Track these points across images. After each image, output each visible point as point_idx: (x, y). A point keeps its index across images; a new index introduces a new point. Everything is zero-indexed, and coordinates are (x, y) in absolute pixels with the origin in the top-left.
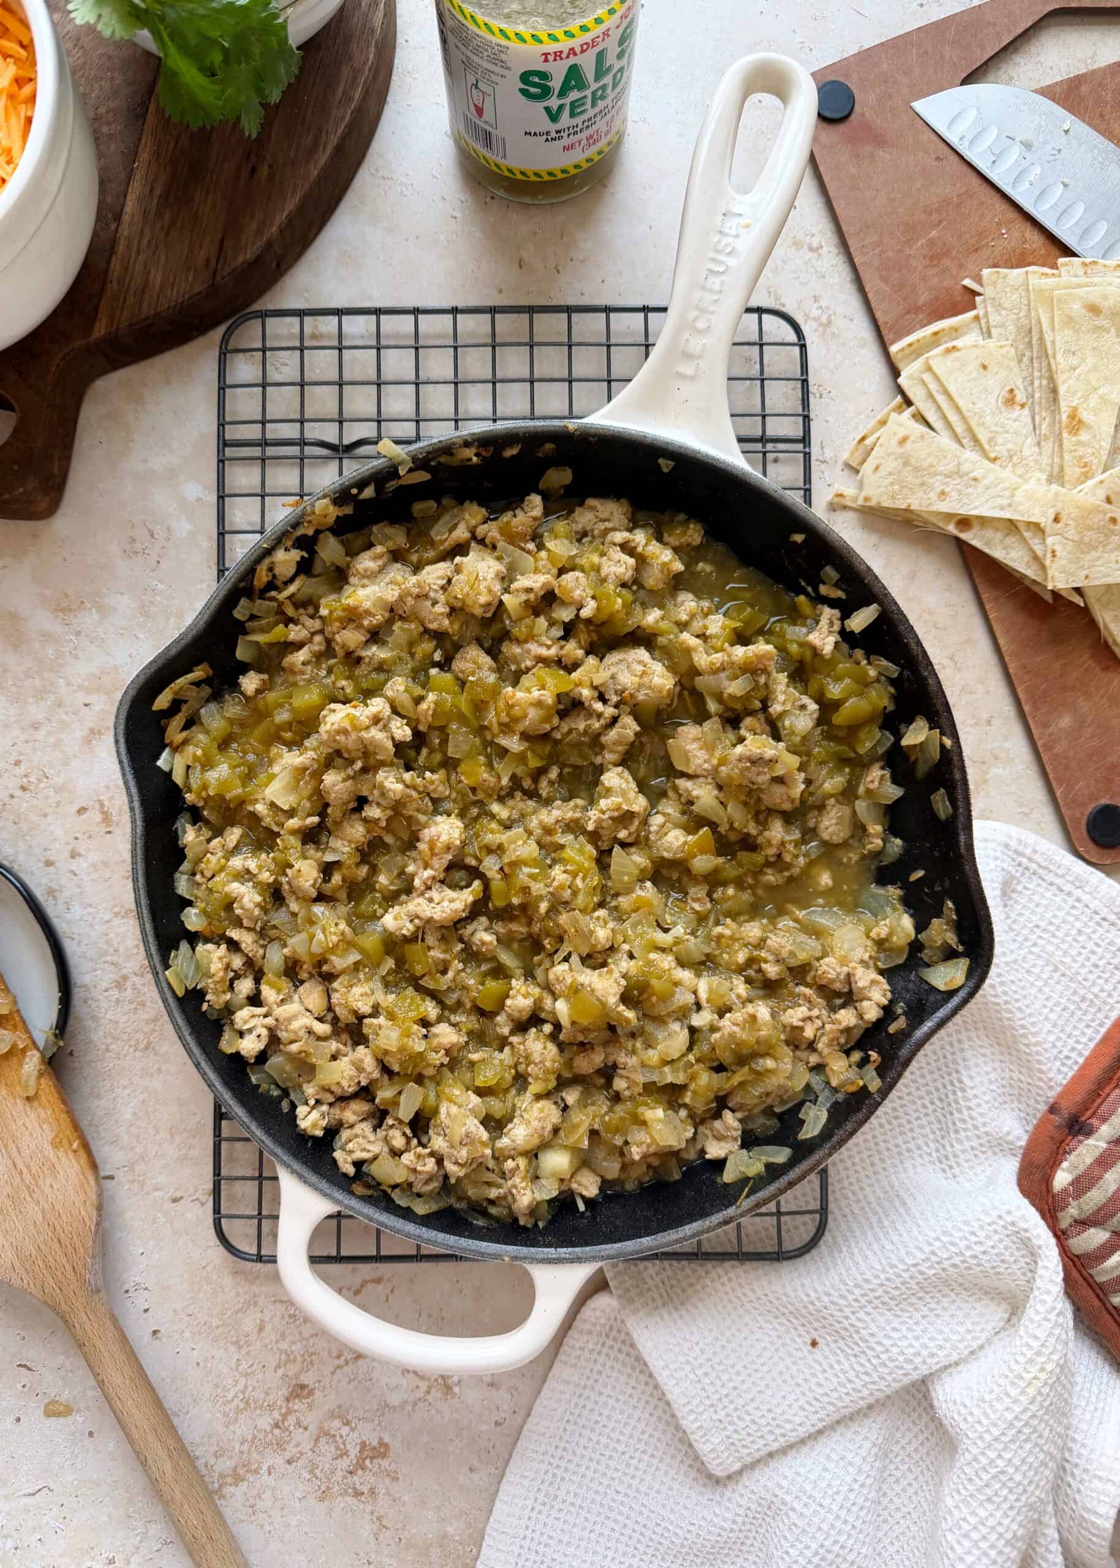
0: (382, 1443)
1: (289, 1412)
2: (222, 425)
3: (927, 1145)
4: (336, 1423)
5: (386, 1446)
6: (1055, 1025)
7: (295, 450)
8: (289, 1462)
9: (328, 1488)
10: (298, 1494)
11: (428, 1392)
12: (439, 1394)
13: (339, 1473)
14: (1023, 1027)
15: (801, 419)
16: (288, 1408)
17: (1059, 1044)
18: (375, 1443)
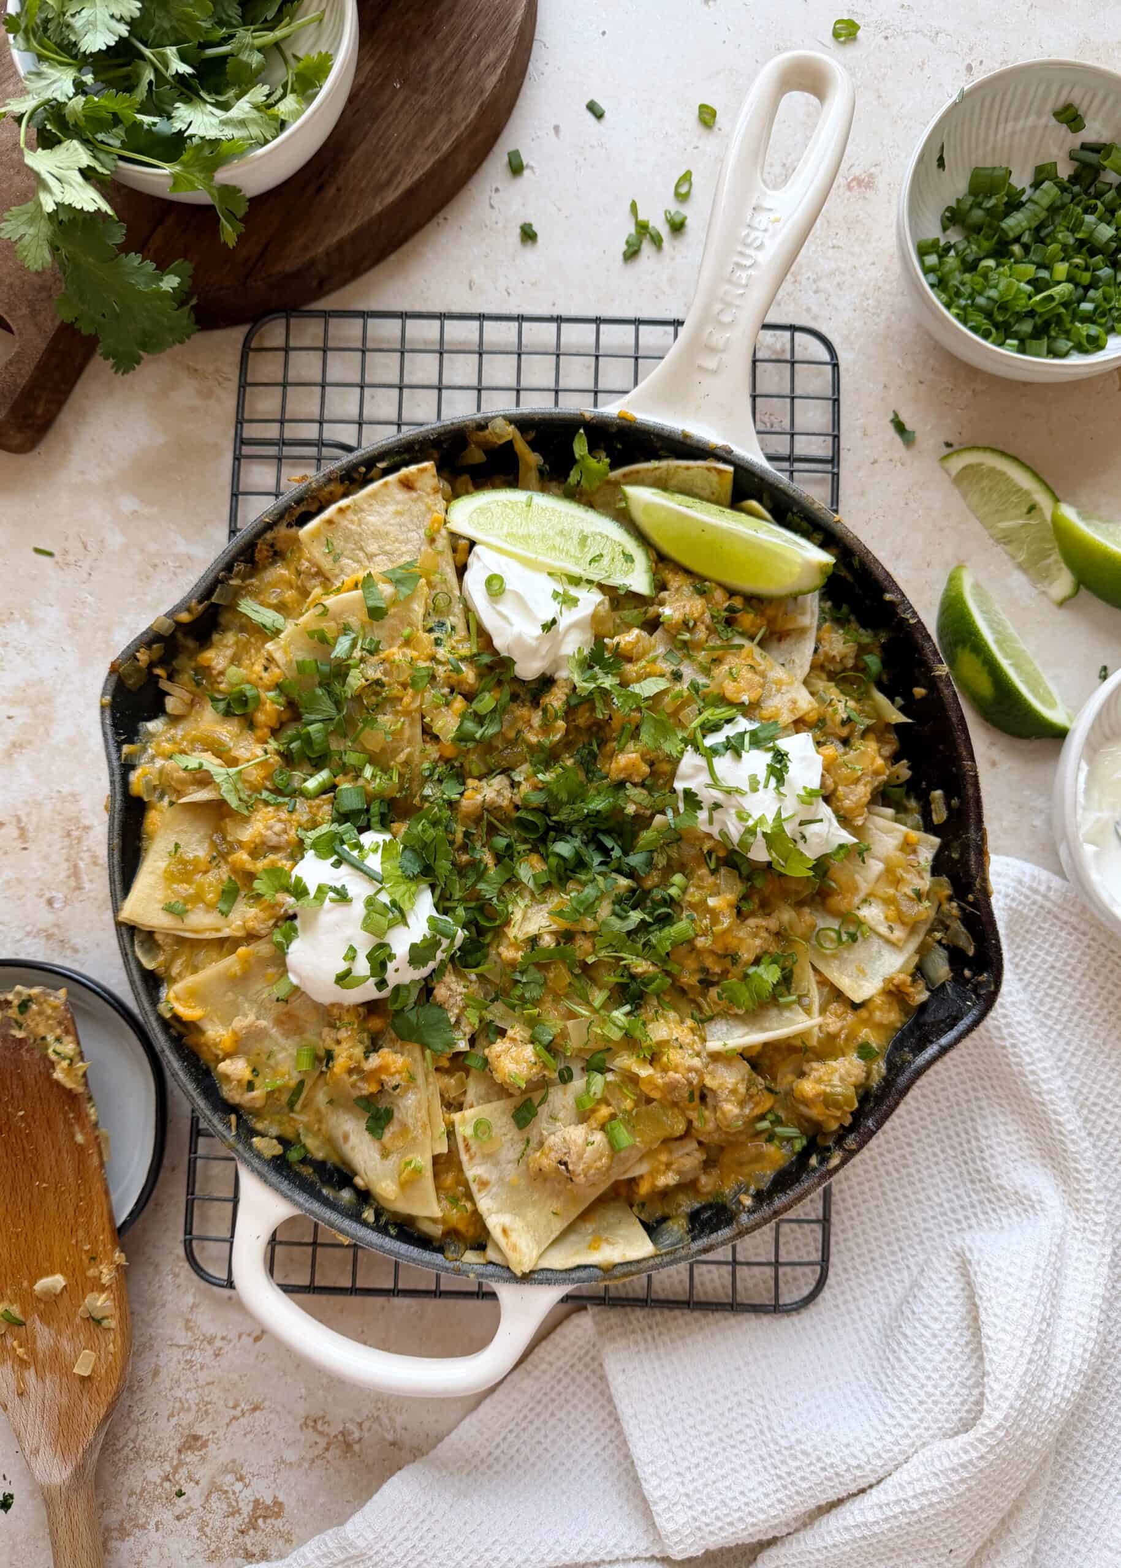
0: (277, 1503)
1: (181, 1463)
2: (240, 422)
3: (938, 1195)
4: (230, 1478)
5: (281, 1504)
6: (1078, 1071)
7: (312, 451)
8: (178, 1518)
9: (218, 1548)
10: (186, 1553)
11: (327, 1449)
12: (338, 1452)
13: (230, 1532)
14: (1033, 1072)
15: (830, 439)
16: (179, 1460)
17: (1085, 1091)
18: (269, 1502)
